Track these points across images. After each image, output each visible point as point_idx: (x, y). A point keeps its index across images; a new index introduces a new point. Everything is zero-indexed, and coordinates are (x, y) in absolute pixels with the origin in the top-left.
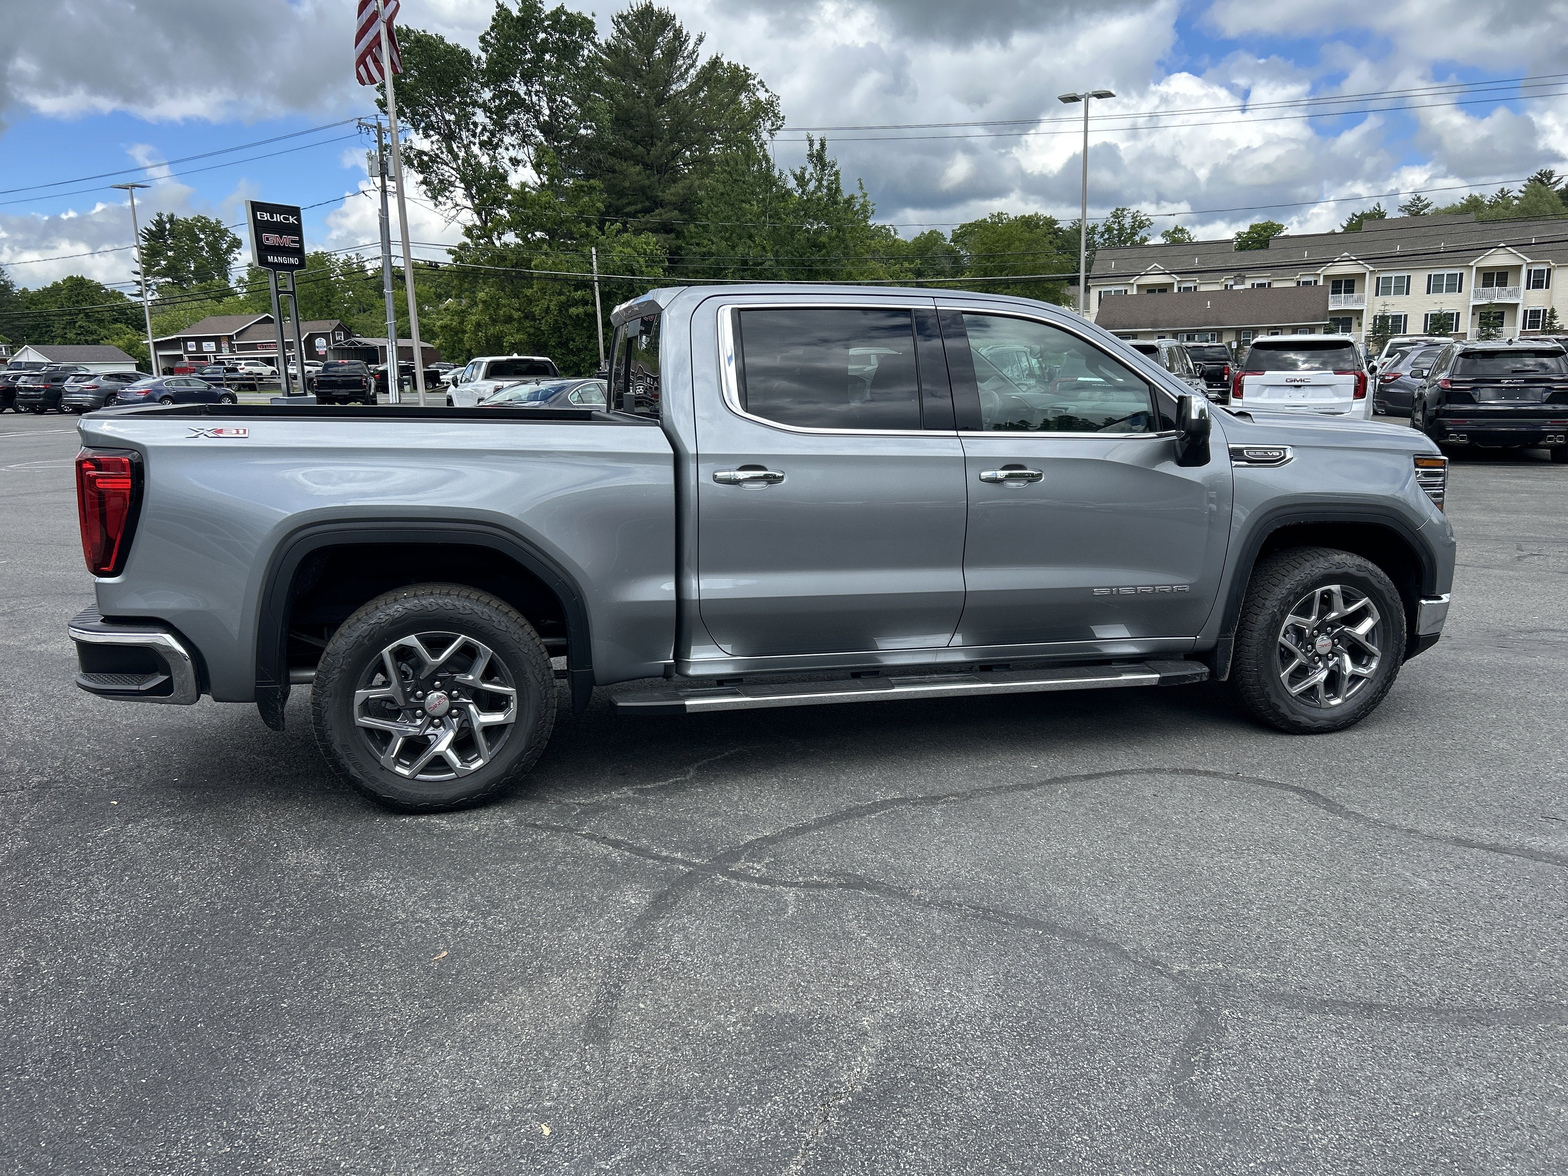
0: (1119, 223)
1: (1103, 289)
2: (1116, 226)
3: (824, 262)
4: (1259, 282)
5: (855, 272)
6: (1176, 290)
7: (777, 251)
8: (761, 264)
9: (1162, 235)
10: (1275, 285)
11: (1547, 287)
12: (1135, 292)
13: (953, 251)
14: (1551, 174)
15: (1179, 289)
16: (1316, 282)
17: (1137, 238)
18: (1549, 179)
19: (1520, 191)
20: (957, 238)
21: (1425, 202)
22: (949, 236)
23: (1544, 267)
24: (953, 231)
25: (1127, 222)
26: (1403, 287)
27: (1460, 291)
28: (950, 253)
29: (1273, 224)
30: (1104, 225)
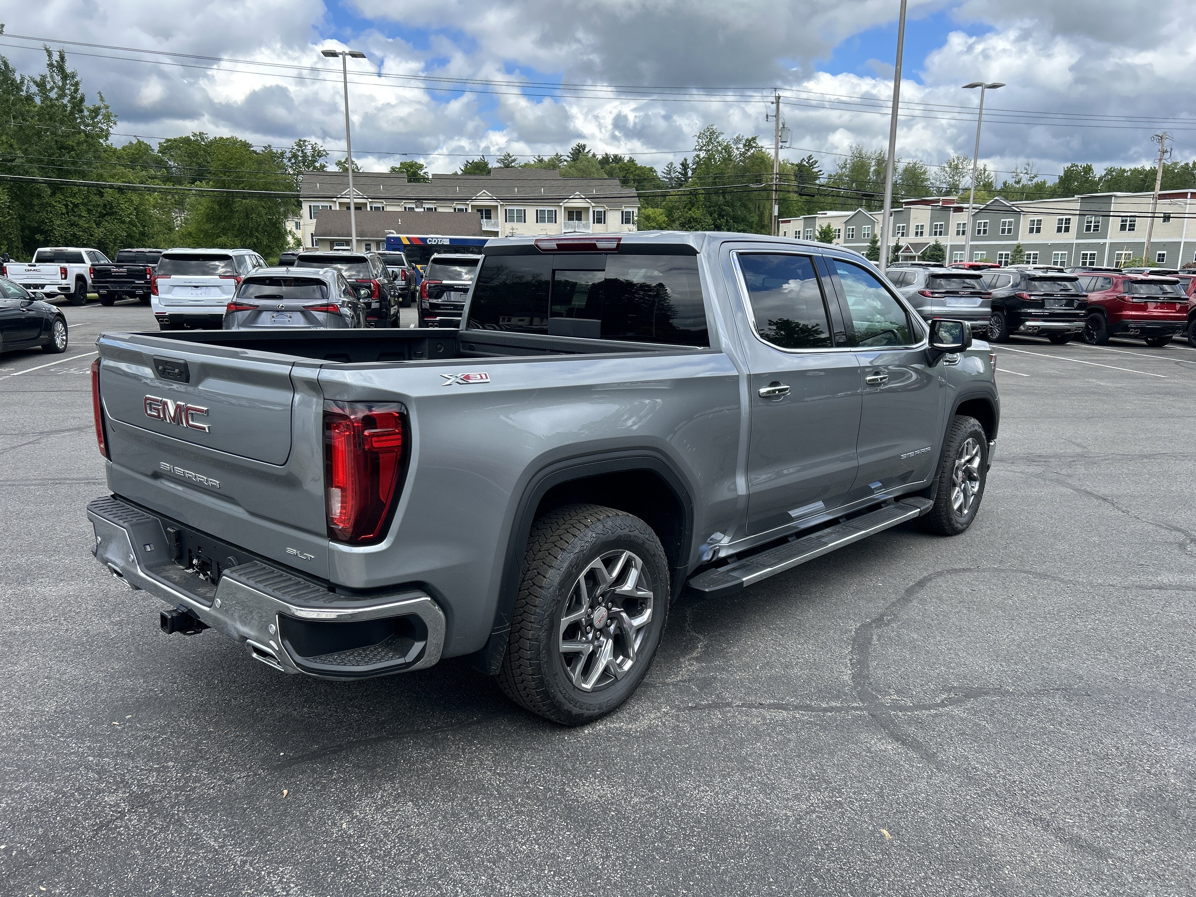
0: (302, 151)
1: (313, 204)
2: (300, 154)
3: (74, 163)
4: (428, 207)
5: (105, 175)
6: (369, 209)
7: (26, 149)
8: (13, 160)
9: (336, 164)
10: (440, 210)
11: (604, 223)
12: (338, 209)
13: (162, 161)
14: (584, 147)
15: (371, 207)
16: (466, 209)
17: (317, 165)
18: (584, 149)
19: (568, 156)
20: (164, 150)
21: (513, 158)
22: (156, 148)
23: (602, 210)
24: (159, 143)
25: (309, 151)
26: (522, 217)
27: (556, 222)
28: (159, 163)
29: (416, 163)
30: (291, 152)
